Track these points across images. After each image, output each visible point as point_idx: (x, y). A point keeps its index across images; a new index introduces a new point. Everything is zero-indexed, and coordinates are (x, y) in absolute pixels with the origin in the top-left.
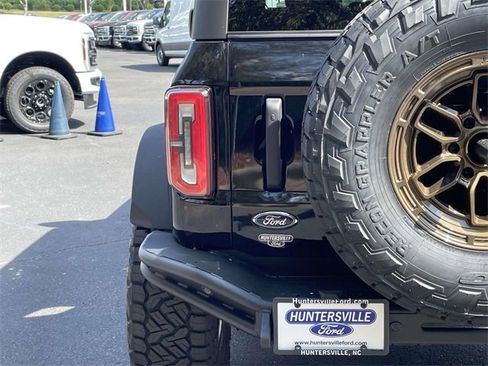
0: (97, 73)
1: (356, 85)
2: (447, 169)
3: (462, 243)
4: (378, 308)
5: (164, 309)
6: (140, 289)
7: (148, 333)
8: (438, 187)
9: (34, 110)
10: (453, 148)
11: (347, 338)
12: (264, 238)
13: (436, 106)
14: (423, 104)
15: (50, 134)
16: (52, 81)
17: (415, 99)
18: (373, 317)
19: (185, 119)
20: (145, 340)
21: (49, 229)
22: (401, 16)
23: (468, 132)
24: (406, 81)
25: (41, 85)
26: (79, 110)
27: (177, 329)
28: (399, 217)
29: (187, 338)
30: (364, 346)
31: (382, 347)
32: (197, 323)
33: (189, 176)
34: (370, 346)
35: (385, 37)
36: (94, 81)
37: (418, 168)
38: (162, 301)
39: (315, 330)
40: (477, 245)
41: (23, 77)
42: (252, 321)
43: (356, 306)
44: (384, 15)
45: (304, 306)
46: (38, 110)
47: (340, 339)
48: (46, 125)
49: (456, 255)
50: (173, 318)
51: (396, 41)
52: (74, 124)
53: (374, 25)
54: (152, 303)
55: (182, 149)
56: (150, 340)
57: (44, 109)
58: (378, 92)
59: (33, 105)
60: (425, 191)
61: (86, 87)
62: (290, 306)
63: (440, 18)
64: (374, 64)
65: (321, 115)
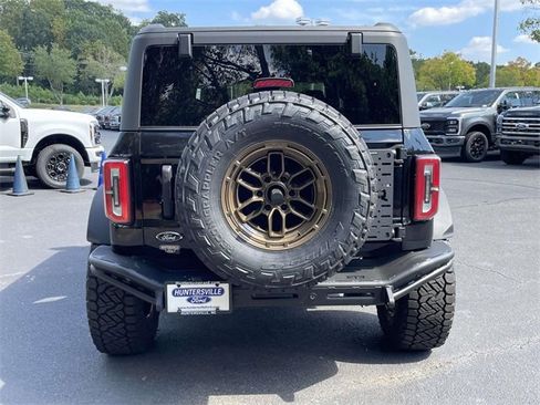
0: (101, 148)
1: (201, 159)
2: (256, 205)
3: (264, 247)
4: (226, 286)
5: (108, 293)
6: (93, 280)
7: (98, 307)
8: (251, 216)
9: (56, 173)
10: (259, 194)
11: (208, 304)
12: (163, 247)
13: (249, 170)
14: (241, 169)
15: (67, 189)
16: (69, 153)
17: (235, 166)
18: (222, 291)
19: (114, 178)
20: (96, 311)
21: (57, 252)
22: (224, 120)
23: (267, 185)
24: (229, 157)
25: (61, 157)
26: (87, 173)
27: (116, 304)
28: (228, 233)
29: (123, 310)
30: (217, 309)
31: (227, 309)
32: (129, 301)
33: (118, 212)
34: (221, 309)
35: (216, 132)
36: (98, 154)
37: (240, 205)
38: (107, 288)
39: (189, 300)
40: (271, 248)
41: (48, 151)
42: (154, 297)
43: (213, 285)
44: (215, 120)
45: (182, 286)
46: (59, 173)
47: (204, 305)
48: (65, 183)
49: (260, 254)
50: (114, 298)
51: (222, 135)
52: (84, 182)
53: (210, 125)
54: (101, 289)
55: (113, 195)
56: (100, 312)
57: (63, 172)
58: (213, 162)
59: (56, 170)
60: (244, 218)
61: (93, 158)
62: (175, 286)
63: (245, 122)
64: (210, 147)
65: (183, 174)
